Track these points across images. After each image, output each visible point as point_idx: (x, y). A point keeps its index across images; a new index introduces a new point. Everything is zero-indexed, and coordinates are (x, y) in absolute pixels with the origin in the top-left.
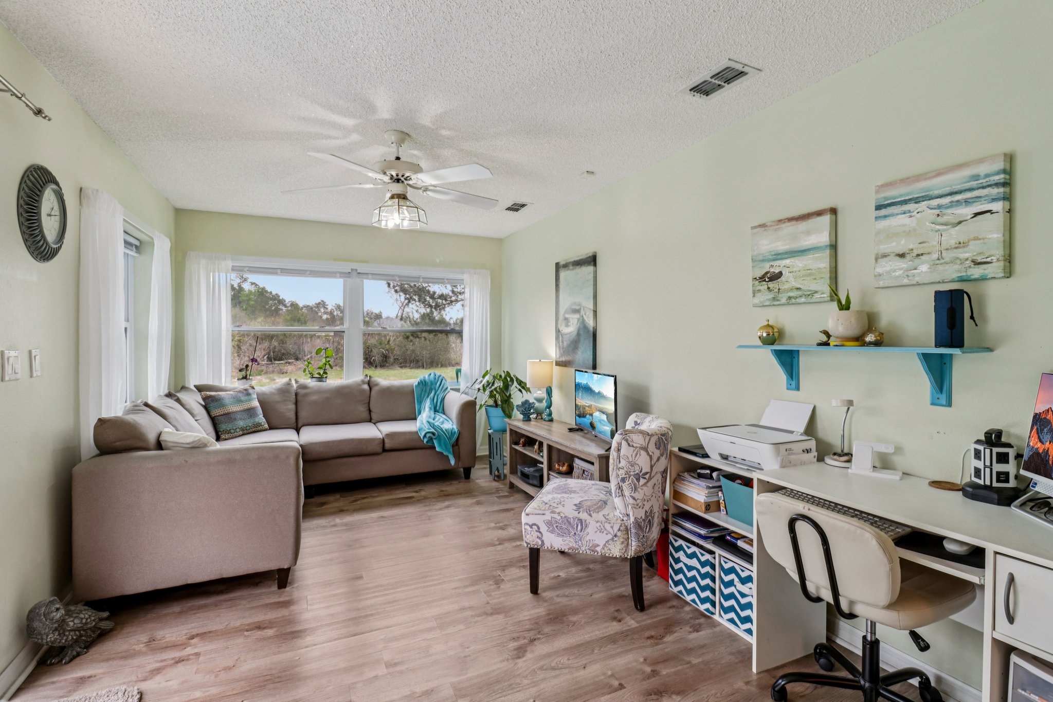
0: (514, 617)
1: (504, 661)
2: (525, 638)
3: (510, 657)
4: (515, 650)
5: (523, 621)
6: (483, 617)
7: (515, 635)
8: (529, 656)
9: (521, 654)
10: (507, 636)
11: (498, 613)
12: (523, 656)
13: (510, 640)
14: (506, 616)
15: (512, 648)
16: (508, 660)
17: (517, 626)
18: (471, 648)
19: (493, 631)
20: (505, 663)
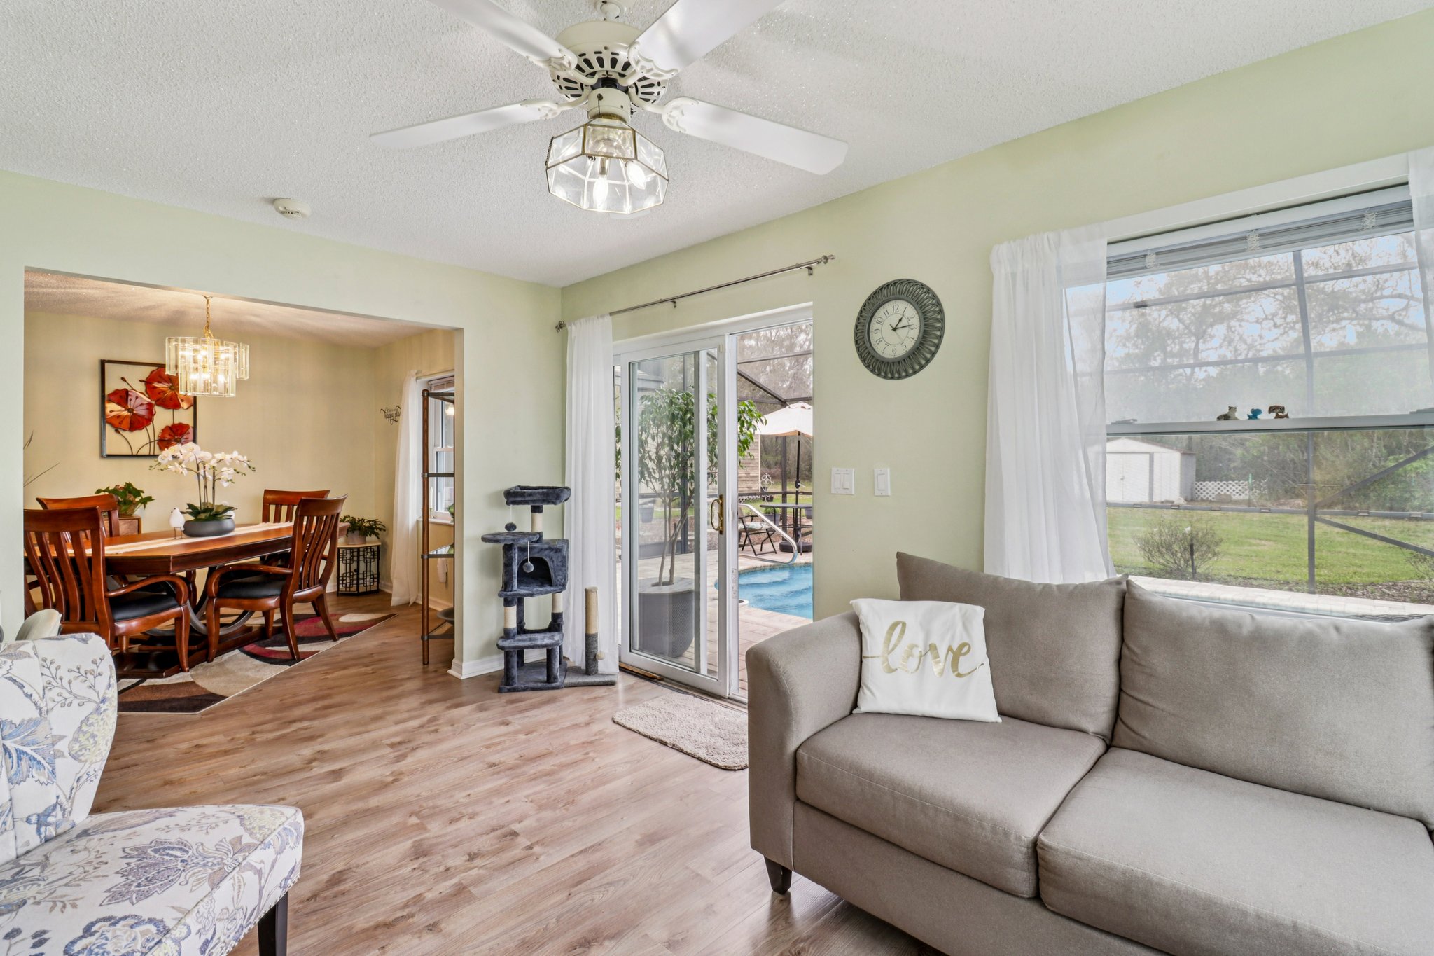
0: (334, 930)
1: (364, 864)
2: (325, 898)
3: (354, 870)
4: (344, 880)
5: (320, 926)
6: (391, 919)
7: (339, 900)
8: (325, 877)
9: (337, 876)
10: (353, 896)
11: (365, 930)
12: (334, 875)
13: (349, 891)
14: (350, 928)
15: (348, 881)
16: (358, 866)
17: (334, 915)
18: (410, 869)
19: (376, 899)
20: (361, 862)
